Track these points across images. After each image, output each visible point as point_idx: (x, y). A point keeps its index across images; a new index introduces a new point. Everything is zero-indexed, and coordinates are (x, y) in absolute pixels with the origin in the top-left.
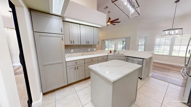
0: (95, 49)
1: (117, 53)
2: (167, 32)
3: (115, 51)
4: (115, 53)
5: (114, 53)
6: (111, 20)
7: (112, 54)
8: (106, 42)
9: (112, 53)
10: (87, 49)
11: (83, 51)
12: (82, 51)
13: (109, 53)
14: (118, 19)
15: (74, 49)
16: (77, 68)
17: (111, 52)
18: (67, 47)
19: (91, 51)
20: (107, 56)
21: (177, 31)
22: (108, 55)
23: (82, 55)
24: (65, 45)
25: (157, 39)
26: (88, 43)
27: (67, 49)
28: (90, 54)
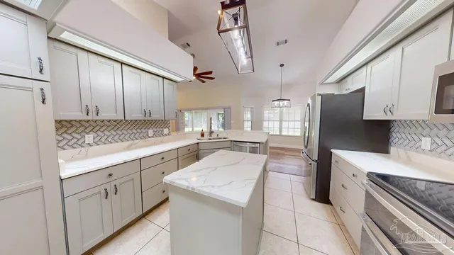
0: (166, 131)
1: (216, 137)
2: (276, 103)
3: (211, 132)
4: (211, 136)
5: (209, 137)
6: (198, 72)
7: (206, 139)
8: (186, 114)
9: (206, 136)
10: (144, 131)
11: (132, 137)
12: (126, 137)
13: (199, 137)
14: (210, 73)
15: (99, 133)
16: (112, 190)
17: (203, 135)
18: (63, 125)
19: (155, 135)
20: (198, 143)
21: (286, 102)
22: (199, 141)
23: (129, 148)
24: (56, 121)
25: (265, 112)
26: (148, 114)
27: (66, 132)
28: (155, 144)
